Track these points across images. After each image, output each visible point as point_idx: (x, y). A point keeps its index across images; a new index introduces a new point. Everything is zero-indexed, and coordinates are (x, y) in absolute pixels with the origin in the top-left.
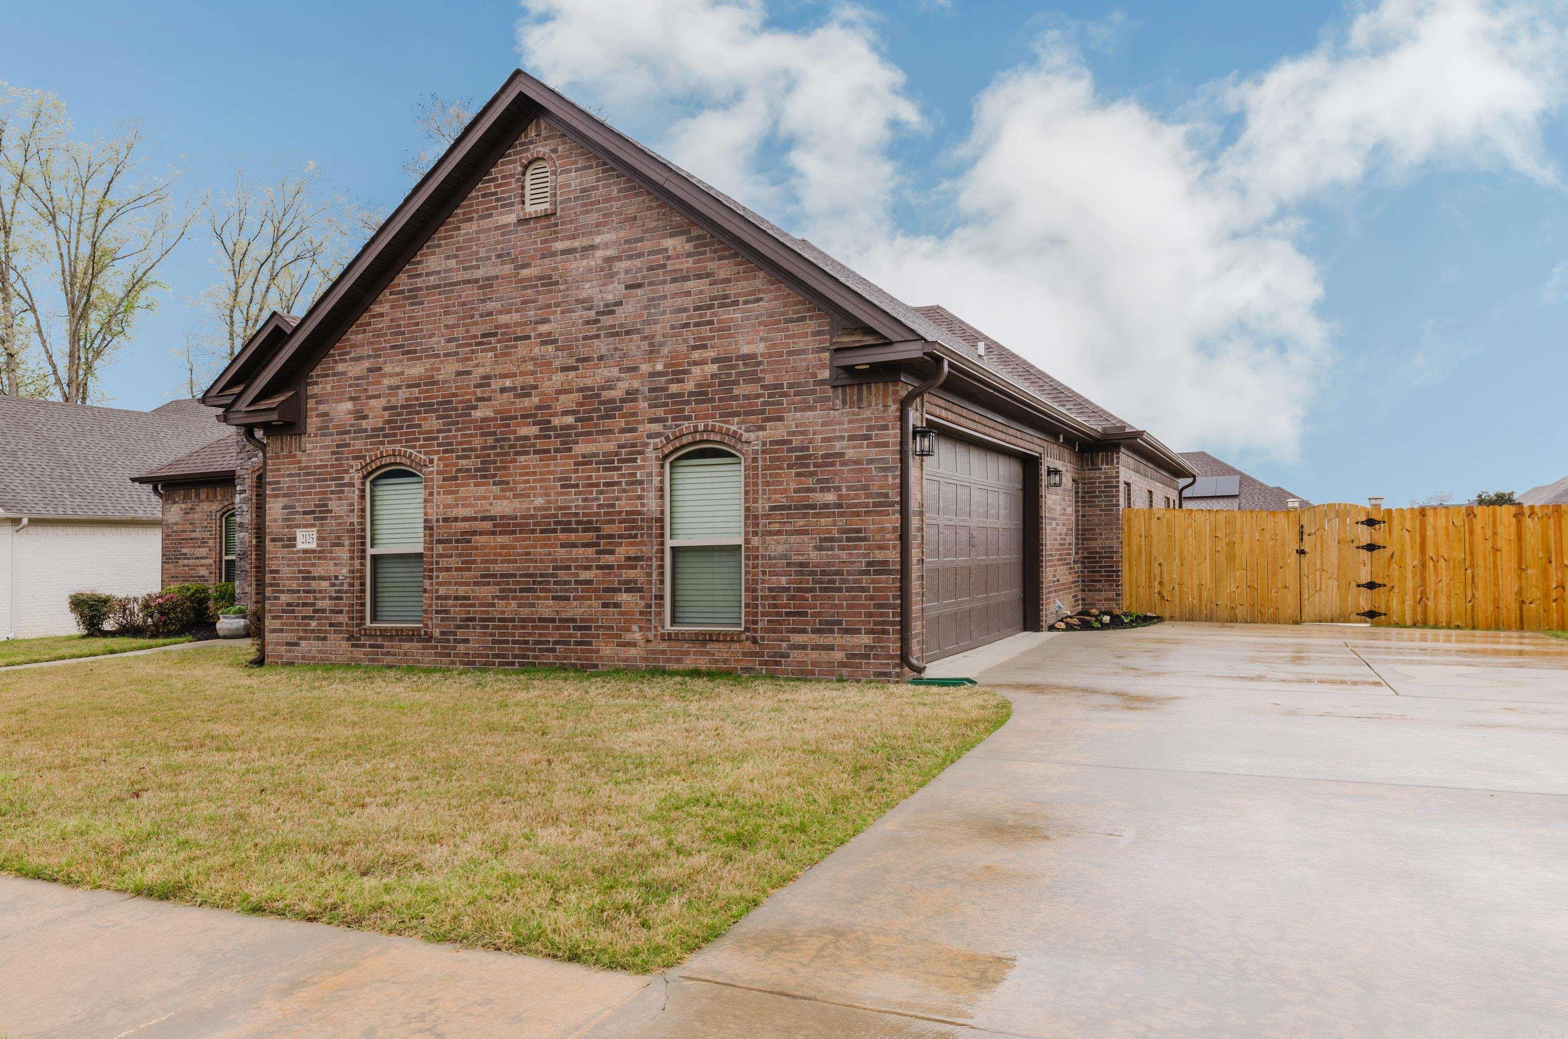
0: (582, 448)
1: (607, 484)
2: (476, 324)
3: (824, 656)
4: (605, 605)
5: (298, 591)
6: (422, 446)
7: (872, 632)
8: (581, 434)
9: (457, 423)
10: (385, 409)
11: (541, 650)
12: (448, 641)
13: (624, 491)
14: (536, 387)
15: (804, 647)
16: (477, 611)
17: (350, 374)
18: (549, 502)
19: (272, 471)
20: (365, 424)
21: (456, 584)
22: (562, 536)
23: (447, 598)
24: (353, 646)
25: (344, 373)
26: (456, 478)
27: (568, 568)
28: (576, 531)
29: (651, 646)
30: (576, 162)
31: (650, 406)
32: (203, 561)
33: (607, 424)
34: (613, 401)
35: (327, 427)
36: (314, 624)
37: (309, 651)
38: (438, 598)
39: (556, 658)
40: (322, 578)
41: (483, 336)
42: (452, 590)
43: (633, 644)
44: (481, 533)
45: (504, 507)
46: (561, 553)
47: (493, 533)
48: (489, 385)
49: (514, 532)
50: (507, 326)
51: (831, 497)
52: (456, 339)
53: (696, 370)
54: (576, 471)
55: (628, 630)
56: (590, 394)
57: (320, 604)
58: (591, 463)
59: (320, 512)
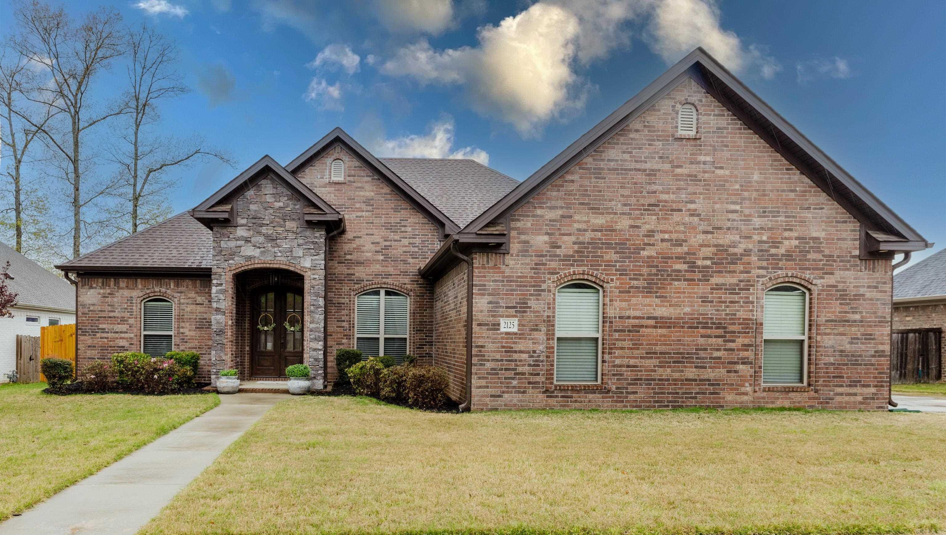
0: (716, 280)
1: (731, 302)
2: (645, 197)
3: (852, 399)
4: (728, 372)
5: (502, 360)
6: (604, 270)
7: (876, 386)
8: (716, 272)
9: (630, 257)
10: (574, 243)
11: (686, 398)
12: (622, 393)
13: (742, 307)
14: (686, 241)
15: (842, 394)
16: (643, 375)
17: (547, 217)
18: (694, 310)
19: (478, 277)
20: (558, 251)
21: (628, 357)
22: (702, 331)
23: (620, 366)
24: (548, 397)
25: (542, 216)
26: (630, 292)
27: (706, 349)
28: (712, 328)
29: (756, 395)
30: (713, 111)
31: (759, 260)
32: (123, 335)
33: (732, 267)
34: (736, 254)
35: (527, 251)
36: (515, 383)
37: (511, 401)
38: (614, 366)
39: (697, 402)
40: (521, 352)
41: (649, 205)
42: (625, 361)
43: (746, 394)
44: (646, 327)
45: (662, 311)
46: (701, 341)
47: (655, 327)
48: (653, 236)
49: (669, 327)
50: (666, 201)
51: (857, 317)
52: (630, 205)
53: (786, 242)
54: (712, 293)
55: (743, 386)
56: (721, 249)
57: (520, 369)
58: (721, 289)
59: (521, 307)
